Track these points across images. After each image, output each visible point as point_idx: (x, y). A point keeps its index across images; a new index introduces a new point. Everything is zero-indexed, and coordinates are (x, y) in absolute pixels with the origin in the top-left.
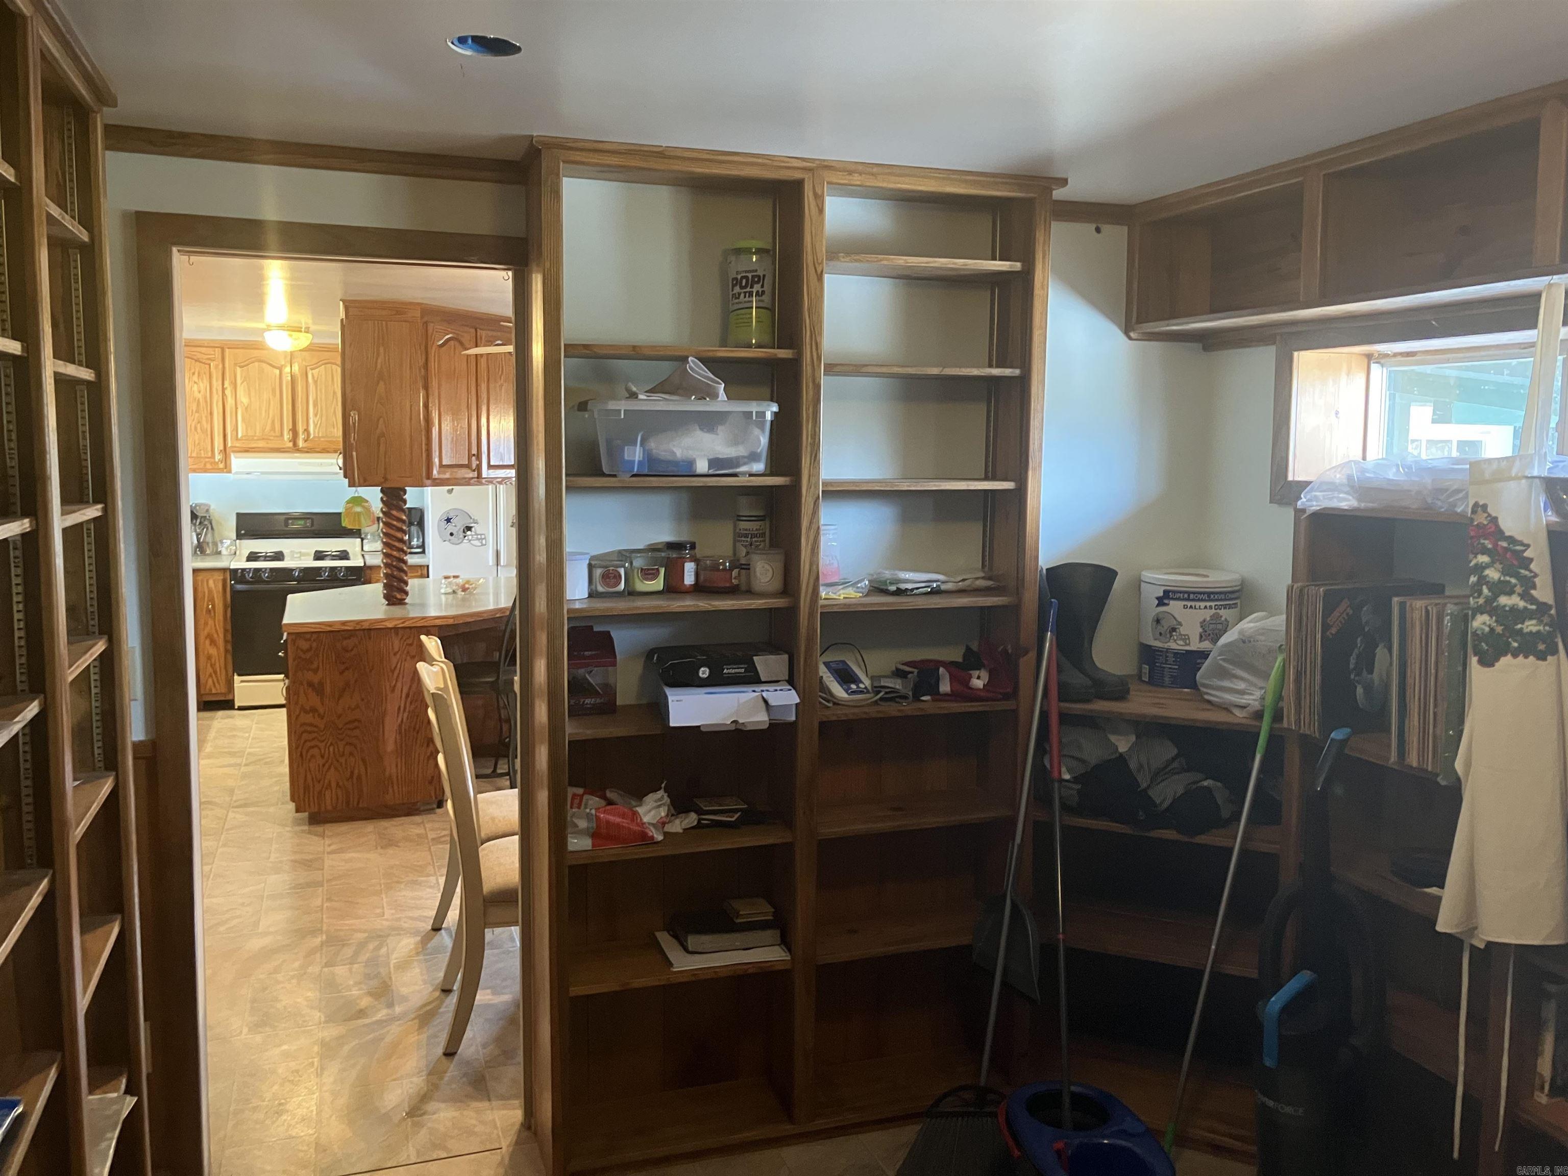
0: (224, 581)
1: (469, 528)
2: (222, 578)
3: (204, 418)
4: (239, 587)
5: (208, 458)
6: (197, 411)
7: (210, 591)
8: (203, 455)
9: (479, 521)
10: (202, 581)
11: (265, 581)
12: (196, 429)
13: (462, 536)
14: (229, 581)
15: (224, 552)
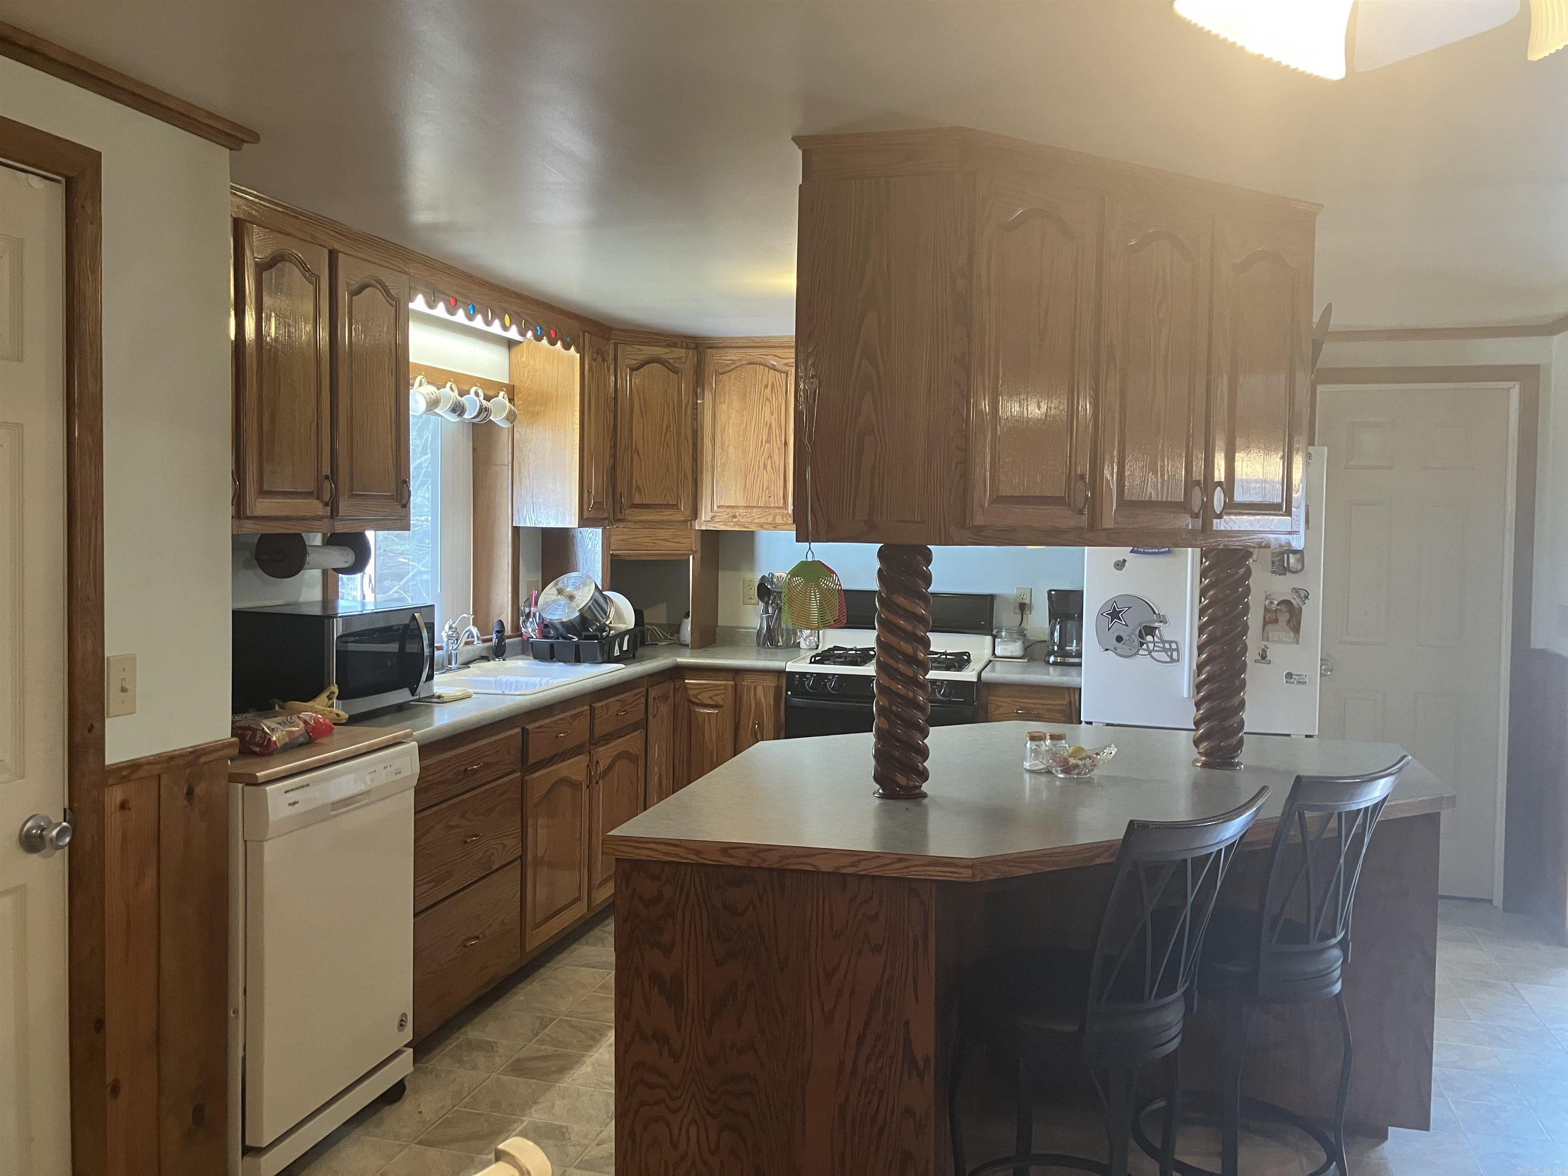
0: (778, 689)
1: (1150, 631)
2: (775, 684)
3: (776, 451)
4: (797, 701)
5: (778, 508)
6: (768, 442)
7: (758, 704)
8: (772, 505)
9: (1169, 618)
10: (749, 688)
11: (829, 694)
12: (765, 467)
13: (1136, 643)
14: (784, 690)
15: (803, 645)
